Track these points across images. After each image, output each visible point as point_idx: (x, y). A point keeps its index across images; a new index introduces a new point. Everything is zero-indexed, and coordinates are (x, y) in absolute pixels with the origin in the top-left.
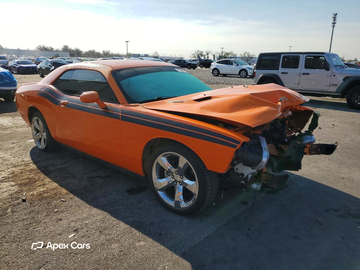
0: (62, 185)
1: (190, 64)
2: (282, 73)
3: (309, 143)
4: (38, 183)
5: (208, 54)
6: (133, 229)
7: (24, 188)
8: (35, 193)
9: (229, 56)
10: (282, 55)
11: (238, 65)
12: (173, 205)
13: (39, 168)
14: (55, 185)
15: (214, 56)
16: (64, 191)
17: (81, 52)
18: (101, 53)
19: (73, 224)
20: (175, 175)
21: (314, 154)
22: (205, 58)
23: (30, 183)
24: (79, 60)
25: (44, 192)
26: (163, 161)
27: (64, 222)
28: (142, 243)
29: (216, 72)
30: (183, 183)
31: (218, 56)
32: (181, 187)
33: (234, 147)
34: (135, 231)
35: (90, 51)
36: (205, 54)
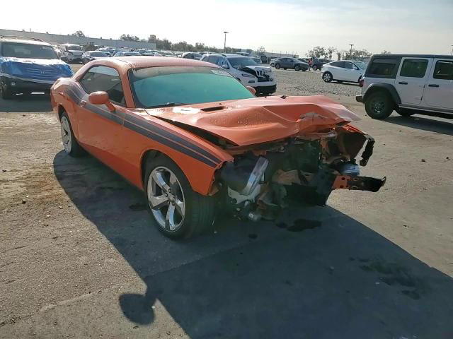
0: (67, 193)
1: (299, 65)
2: (400, 83)
3: (349, 175)
4: (47, 187)
5: (331, 52)
6: (111, 245)
7: (32, 190)
8: (38, 196)
9: (361, 56)
10: (403, 59)
11: (358, 69)
12: (164, 226)
13: (56, 172)
14: (62, 191)
15: (339, 55)
16: (67, 198)
17: (171, 43)
18: (194, 45)
19: (56, 232)
20: (168, 193)
21: (355, 189)
22: (326, 57)
23: (38, 186)
24: (161, 53)
25: (47, 197)
26: (157, 176)
27: (49, 229)
28: (112, 260)
29: (328, 77)
30: (175, 204)
31: (345, 55)
32: (174, 208)
33: (214, 165)
34: (112, 248)
35: (181, 44)
36: (327, 51)
